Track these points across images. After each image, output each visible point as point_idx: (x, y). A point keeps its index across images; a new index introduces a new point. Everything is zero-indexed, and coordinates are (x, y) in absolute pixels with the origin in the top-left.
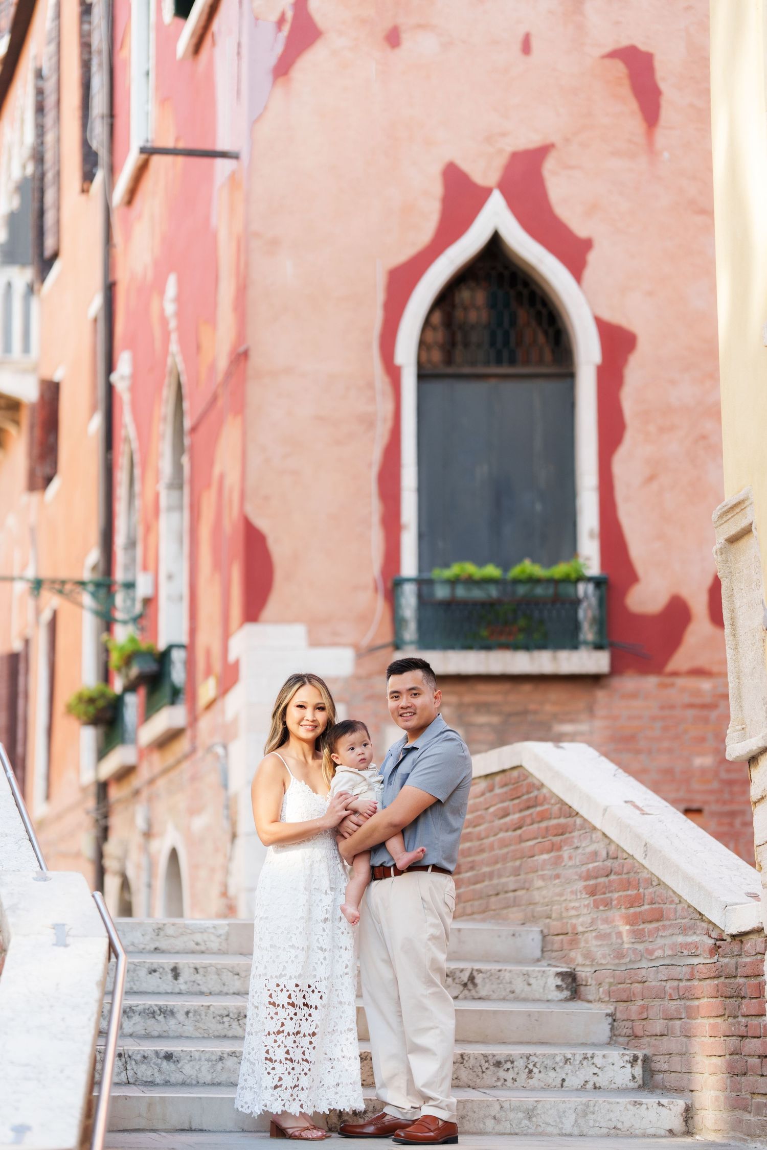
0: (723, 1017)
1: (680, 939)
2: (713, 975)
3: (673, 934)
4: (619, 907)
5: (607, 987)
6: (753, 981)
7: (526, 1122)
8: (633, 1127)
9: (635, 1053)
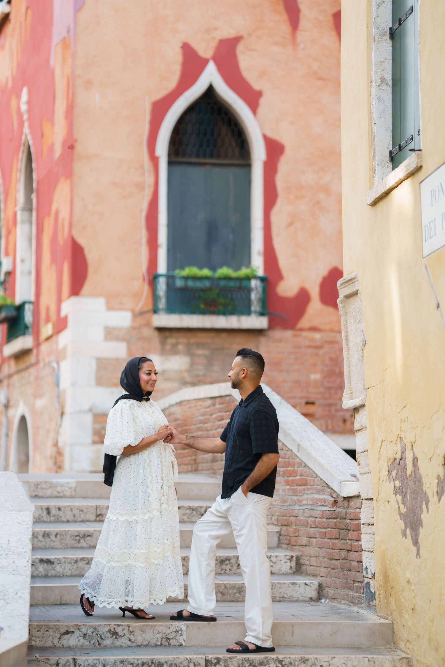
0: (338, 539)
1: (316, 496)
2: (333, 516)
3: (312, 493)
4: (283, 475)
5: (276, 517)
6: (355, 522)
7: (238, 595)
8: (292, 597)
9: (292, 554)
